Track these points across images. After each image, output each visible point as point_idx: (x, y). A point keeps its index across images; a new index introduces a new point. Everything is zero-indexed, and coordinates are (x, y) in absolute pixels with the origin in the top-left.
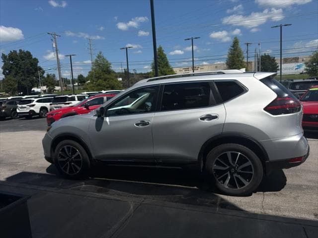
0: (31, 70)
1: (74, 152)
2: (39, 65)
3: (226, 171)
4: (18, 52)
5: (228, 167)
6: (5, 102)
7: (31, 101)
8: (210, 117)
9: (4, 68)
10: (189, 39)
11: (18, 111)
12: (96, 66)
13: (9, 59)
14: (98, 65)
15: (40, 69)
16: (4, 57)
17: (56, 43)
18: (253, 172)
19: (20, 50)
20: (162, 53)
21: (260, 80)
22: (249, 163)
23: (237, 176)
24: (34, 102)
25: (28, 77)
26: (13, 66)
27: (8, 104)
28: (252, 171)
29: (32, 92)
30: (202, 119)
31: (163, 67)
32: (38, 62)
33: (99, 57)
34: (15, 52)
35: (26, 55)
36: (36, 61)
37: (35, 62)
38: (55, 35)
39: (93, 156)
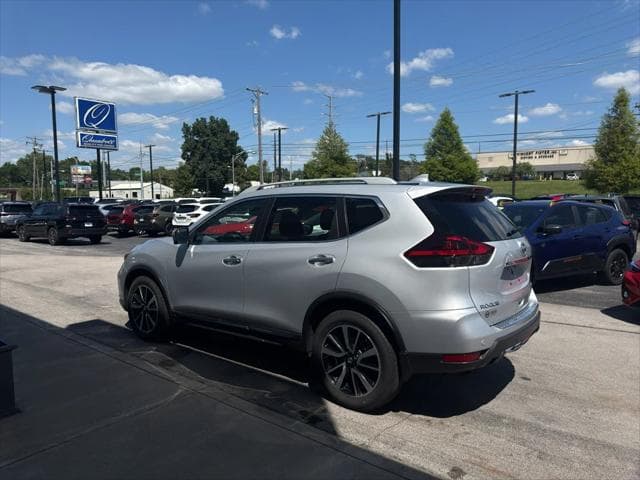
0: (226, 152)
1: (149, 296)
2: (239, 143)
3: (341, 360)
4: (208, 120)
5: (344, 354)
6: (158, 206)
7: (193, 208)
8: (324, 260)
9: (185, 149)
10: (509, 95)
11: (174, 223)
12: (321, 149)
13: (193, 132)
14: (325, 147)
15: (240, 150)
16: (186, 128)
17: (259, 108)
18: (379, 370)
19: (212, 118)
20: (450, 124)
21: (414, 200)
22: (374, 351)
23: (356, 372)
24: (200, 209)
25: (219, 164)
26: (199, 145)
27: (162, 210)
28: (377, 366)
29: (224, 191)
30: (312, 262)
31: (448, 153)
32: (238, 138)
33: (328, 132)
34: (204, 120)
35: (219, 126)
36: (235, 136)
37: (234, 138)
38: (258, 91)
39: (172, 306)
